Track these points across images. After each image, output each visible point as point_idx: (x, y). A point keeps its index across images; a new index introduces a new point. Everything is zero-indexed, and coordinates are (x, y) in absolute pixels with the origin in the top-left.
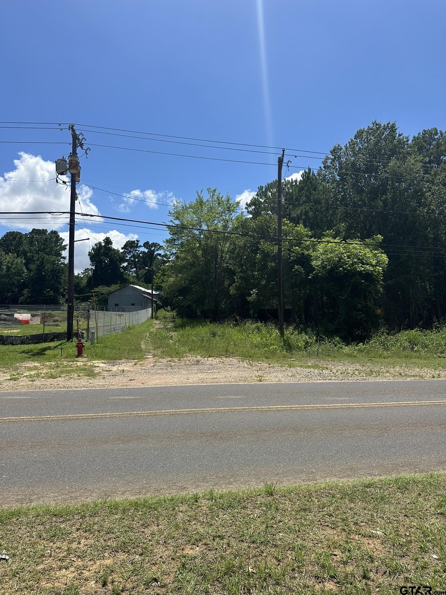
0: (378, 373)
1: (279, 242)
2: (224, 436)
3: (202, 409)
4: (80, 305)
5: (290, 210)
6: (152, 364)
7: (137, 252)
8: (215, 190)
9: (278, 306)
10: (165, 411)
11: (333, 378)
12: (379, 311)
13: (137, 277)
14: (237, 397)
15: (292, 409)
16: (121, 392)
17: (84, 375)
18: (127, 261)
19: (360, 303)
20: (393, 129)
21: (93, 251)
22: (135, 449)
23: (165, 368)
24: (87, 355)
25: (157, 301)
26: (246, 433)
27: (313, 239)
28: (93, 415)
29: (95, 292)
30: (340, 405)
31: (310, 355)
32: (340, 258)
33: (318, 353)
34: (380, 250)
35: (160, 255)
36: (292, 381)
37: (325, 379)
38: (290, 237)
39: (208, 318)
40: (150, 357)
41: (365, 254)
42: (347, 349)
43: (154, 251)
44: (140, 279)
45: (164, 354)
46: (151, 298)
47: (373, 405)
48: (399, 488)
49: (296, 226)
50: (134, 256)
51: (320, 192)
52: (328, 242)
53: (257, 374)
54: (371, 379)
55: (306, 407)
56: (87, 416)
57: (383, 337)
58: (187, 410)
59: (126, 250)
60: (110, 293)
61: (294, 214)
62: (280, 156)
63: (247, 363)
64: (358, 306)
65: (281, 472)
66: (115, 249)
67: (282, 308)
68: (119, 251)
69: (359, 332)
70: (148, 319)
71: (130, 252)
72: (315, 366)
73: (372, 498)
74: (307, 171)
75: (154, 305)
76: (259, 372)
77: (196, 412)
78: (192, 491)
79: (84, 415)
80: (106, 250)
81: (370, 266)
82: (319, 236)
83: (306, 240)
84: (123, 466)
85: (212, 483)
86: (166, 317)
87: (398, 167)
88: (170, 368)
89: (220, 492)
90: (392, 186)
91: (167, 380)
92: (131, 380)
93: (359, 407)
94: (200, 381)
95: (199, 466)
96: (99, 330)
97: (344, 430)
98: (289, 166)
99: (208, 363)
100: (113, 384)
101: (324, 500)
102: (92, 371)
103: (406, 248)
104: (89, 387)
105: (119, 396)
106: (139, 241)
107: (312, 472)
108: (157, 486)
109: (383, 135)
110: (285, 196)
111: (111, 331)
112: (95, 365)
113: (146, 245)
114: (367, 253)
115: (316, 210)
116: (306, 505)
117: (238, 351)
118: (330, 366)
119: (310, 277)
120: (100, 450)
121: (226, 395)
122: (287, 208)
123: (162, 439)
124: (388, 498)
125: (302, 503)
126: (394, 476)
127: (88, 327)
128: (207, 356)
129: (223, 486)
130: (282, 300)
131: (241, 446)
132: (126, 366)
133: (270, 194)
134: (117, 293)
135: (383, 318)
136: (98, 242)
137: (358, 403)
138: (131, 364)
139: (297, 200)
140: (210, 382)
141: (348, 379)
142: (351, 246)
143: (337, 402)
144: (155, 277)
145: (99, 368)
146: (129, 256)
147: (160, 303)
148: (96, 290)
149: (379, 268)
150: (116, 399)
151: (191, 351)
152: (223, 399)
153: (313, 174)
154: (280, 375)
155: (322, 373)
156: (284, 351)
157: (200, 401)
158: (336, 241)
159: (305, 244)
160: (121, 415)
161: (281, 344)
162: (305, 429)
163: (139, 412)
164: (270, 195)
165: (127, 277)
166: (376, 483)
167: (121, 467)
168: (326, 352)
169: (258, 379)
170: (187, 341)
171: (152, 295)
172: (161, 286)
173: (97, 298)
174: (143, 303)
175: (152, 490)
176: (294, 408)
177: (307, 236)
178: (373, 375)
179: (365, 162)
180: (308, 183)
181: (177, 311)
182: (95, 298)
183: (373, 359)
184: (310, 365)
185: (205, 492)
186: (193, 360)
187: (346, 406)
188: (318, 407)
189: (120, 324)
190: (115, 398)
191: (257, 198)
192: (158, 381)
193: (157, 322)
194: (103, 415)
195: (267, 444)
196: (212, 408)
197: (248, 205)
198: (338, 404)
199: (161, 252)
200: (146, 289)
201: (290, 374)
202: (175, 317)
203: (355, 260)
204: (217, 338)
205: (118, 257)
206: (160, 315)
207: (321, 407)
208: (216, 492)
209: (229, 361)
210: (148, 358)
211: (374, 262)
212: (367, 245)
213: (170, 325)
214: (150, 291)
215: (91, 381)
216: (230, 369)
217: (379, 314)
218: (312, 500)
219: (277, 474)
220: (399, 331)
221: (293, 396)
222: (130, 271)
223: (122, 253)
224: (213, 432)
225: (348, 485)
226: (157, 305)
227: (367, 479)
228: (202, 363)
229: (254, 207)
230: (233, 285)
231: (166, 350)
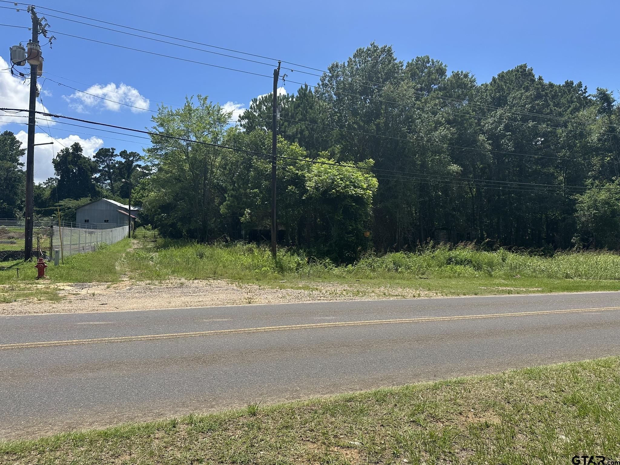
0: (364, 293)
1: (274, 160)
2: (208, 360)
3: (184, 334)
4: (42, 220)
5: (285, 127)
6: (129, 288)
7: (112, 162)
8: (206, 98)
9: (272, 227)
10: (142, 337)
11: (322, 298)
12: (368, 234)
13: (112, 190)
14: (224, 320)
15: (280, 329)
16: (90, 317)
17: (46, 299)
18: (100, 171)
19: (351, 225)
20: (389, 52)
21: (58, 158)
22: (106, 377)
23: (143, 291)
24: (50, 276)
25: (135, 218)
26: (231, 355)
27: (308, 159)
28: (56, 342)
29: (60, 206)
30: (327, 324)
31: (301, 277)
32: (333, 180)
33: (309, 274)
34: (372, 174)
35: (139, 166)
36: (282, 302)
37: (314, 299)
38: (285, 155)
39: (195, 238)
40: (126, 279)
41: (357, 177)
42: (336, 271)
43: (132, 162)
44: (116, 192)
45: (143, 276)
46: (128, 214)
47: (358, 323)
48: (377, 401)
49: (291, 144)
50: (108, 166)
51: (316, 111)
52: (323, 163)
53: (246, 296)
54: (358, 299)
55: (294, 327)
56: (49, 344)
57: (370, 259)
58: (168, 335)
59: (98, 159)
60: (78, 208)
61: (290, 132)
62: (276, 68)
63: (236, 285)
64: (349, 228)
65: (265, 391)
66: (86, 157)
67: (275, 229)
68: (90, 159)
69: (349, 254)
70: (124, 238)
71: (104, 161)
72: (305, 287)
73: (352, 412)
74: (304, 87)
75: (132, 223)
76: (249, 294)
77: (178, 336)
78: (170, 417)
79: (45, 342)
80: (74, 157)
81: (361, 190)
82: (314, 156)
83: (301, 160)
84: (91, 395)
85: (192, 408)
86: (146, 236)
87: (392, 92)
88: (150, 291)
89: (200, 416)
90: (385, 110)
91: (145, 304)
92: (102, 304)
93: (344, 326)
94: (183, 305)
95: (179, 391)
96: (64, 249)
97: (329, 347)
98: (284, 80)
99: (194, 285)
100: (81, 308)
101: (307, 416)
102: (56, 295)
103: (395, 173)
104: (51, 312)
105: (88, 321)
106: (115, 149)
107: (297, 390)
108: (130, 414)
109: (380, 57)
110: (280, 112)
111: (79, 251)
112: (59, 287)
113: (123, 154)
114: (359, 176)
115: (312, 129)
116: (289, 422)
117: (227, 273)
118: (320, 287)
119: (304, 198)
120: (64, 380)
121: (212, 318)
122: (282, 125)
123: (138, 365)
124: (367, 410)
125: (284, 421)
126: (374, 390)
127: (52, 245)
128: (192, 279)
129: (204, 410)
130: (275, 221)
131: (225, 369)
132: (98, 289)
133: (265, 107)
134: (87, 207)
135: (371, 240)
136: (64, 148)
137: (344, 322)
138: (102, 287)
139: (292, 117)
140: (195, 306)
141: (336, 300)
142: (344, 169)
143: (324, 321)
144: (133, 191)
145: (64, 291)
146: (102, 166)
147: (139, 221)
148: (62, 203)
149: (369, 191)
150: (85, 325)
151: (174, 273)
152: (208, 322)
153: (310, 92)
154: (270, 297)
155: (312, 293)
156: (276, 272)
157: (182, 325)
158: (330, 162)
159: (300, 164)
160: (90, 341)
161: (273, 266)
162: (292, 348)
163: (112, 338)
164: (265, 109)
165: (100, 190)
166: (356, 396)
167: (89, 396)
168: (317, 274)
169: (247, 301)
170: (170, 263)
171: (129, 211)
172: (140, 201)
173: (63, 212)
174: (119, 220)
175: (124, 419)
176: (282, 329)
177: (302, 155)
178: (359, 295)
179: (362, 84)
180: (305, 100)
181: (159, 230)
182: (60, 213)
183: (360, 280)
184: (301, 286)
185: (184, 417)
186: (176, 283)
187: (332, 325)
188: (305, 326)
189: (91, 243)
190: (83, 323)
191: (251, 111)
192: (135, 305)
193: (135, 241)
194: (69, 343)
195: (253, 365)
196: (195, 332)
197: (242, 118)
198: (325, 323)
199: (142, 163)
200: (122, 204)
201: (280, 296)
202: (156, 236)
203: (348, 183)
204: (205, 259)
205: (89, 167)
206: (139, 233)
207: (308, 326)
208: (197, 416)
209: (217, 283)
210: (123, 281)
211: (365, 186)
212: (359, 169)
213: (151, 245)
214: (127, 207)
215: (54, 306)
216: (217, 291)
217: (368, 236)
218: (294, 417)
219: (261, 395)
220: (385, 253)
221: (282, 317)
222: (104, 183)
223: (94, 162)
224: (195, 356)
225: (331, 401)
226: (135, 222)
227: (349, 394)
228: (187, 285)
229: (247, 120)
230: (224, 203)
231: (145, 272)
